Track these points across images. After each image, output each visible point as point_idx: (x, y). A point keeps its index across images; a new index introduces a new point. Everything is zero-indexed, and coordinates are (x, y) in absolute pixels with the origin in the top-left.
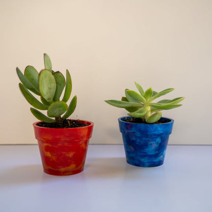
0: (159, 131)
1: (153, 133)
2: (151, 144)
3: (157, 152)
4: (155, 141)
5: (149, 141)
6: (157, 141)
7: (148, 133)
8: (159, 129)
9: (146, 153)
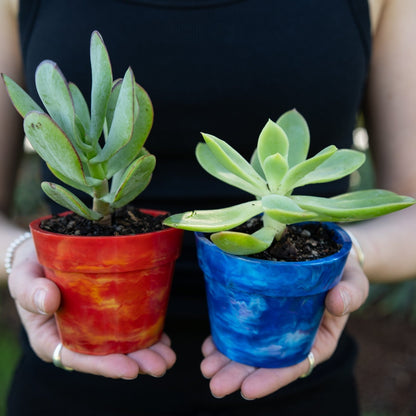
0: (251, 278)
1: (237, 279)
2: (236, 306)
3: (256, 332)
4: (248, 302)
5: (231, 296)
6: (252, 303)
7: (226, 276)
8: (254, 274)
9: (226, 323)
